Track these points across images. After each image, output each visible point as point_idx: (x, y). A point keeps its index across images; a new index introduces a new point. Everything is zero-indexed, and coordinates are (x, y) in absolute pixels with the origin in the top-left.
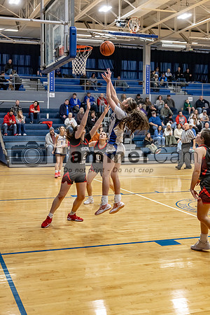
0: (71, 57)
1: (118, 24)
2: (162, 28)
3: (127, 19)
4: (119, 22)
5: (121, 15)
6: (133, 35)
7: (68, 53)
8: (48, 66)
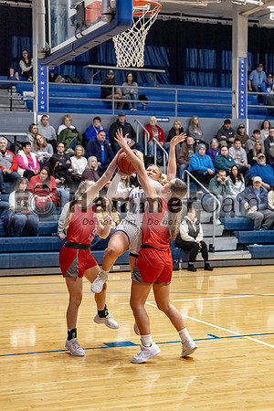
0: (119, 23)
7: (112, 14)
8: (56, 48)
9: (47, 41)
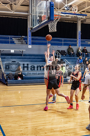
0: (50, 20)
1: (66, 9)
2: (87, 12)
3: (71, 6)
4: (66, 7)
5: (67, 4)
6: (74, 14)
7: (49, 18)
8: (34, 27)
9: (32, 26)
